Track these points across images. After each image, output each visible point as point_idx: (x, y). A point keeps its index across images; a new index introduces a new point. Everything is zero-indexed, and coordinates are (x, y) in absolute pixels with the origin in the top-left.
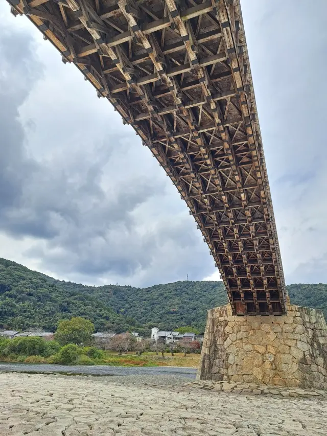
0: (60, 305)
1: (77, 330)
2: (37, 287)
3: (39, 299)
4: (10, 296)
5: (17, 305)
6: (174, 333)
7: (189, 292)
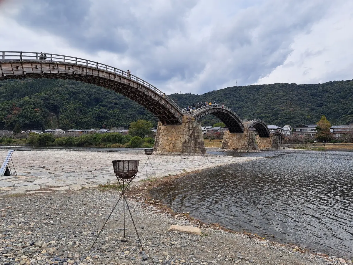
0: (138, 111)
1: (141, 128)
2: (120, 99)
3: (123, 107)
4: (104, 106)
5: (109, 112)
6: (207, 127)
7: (237, 95)
